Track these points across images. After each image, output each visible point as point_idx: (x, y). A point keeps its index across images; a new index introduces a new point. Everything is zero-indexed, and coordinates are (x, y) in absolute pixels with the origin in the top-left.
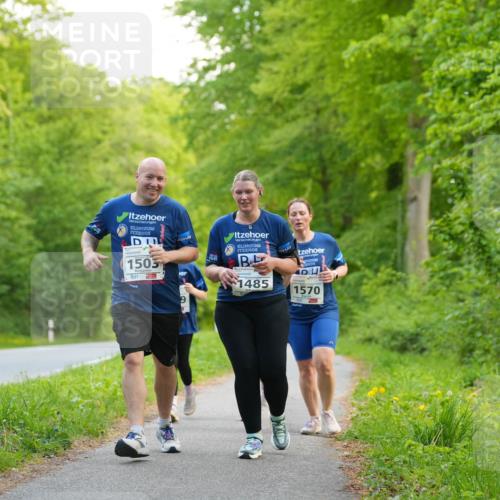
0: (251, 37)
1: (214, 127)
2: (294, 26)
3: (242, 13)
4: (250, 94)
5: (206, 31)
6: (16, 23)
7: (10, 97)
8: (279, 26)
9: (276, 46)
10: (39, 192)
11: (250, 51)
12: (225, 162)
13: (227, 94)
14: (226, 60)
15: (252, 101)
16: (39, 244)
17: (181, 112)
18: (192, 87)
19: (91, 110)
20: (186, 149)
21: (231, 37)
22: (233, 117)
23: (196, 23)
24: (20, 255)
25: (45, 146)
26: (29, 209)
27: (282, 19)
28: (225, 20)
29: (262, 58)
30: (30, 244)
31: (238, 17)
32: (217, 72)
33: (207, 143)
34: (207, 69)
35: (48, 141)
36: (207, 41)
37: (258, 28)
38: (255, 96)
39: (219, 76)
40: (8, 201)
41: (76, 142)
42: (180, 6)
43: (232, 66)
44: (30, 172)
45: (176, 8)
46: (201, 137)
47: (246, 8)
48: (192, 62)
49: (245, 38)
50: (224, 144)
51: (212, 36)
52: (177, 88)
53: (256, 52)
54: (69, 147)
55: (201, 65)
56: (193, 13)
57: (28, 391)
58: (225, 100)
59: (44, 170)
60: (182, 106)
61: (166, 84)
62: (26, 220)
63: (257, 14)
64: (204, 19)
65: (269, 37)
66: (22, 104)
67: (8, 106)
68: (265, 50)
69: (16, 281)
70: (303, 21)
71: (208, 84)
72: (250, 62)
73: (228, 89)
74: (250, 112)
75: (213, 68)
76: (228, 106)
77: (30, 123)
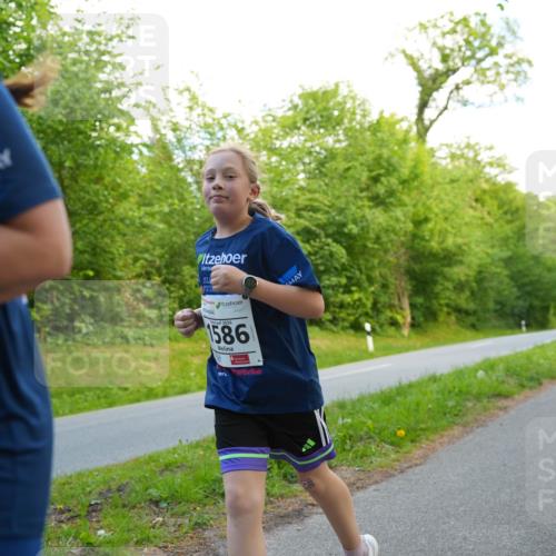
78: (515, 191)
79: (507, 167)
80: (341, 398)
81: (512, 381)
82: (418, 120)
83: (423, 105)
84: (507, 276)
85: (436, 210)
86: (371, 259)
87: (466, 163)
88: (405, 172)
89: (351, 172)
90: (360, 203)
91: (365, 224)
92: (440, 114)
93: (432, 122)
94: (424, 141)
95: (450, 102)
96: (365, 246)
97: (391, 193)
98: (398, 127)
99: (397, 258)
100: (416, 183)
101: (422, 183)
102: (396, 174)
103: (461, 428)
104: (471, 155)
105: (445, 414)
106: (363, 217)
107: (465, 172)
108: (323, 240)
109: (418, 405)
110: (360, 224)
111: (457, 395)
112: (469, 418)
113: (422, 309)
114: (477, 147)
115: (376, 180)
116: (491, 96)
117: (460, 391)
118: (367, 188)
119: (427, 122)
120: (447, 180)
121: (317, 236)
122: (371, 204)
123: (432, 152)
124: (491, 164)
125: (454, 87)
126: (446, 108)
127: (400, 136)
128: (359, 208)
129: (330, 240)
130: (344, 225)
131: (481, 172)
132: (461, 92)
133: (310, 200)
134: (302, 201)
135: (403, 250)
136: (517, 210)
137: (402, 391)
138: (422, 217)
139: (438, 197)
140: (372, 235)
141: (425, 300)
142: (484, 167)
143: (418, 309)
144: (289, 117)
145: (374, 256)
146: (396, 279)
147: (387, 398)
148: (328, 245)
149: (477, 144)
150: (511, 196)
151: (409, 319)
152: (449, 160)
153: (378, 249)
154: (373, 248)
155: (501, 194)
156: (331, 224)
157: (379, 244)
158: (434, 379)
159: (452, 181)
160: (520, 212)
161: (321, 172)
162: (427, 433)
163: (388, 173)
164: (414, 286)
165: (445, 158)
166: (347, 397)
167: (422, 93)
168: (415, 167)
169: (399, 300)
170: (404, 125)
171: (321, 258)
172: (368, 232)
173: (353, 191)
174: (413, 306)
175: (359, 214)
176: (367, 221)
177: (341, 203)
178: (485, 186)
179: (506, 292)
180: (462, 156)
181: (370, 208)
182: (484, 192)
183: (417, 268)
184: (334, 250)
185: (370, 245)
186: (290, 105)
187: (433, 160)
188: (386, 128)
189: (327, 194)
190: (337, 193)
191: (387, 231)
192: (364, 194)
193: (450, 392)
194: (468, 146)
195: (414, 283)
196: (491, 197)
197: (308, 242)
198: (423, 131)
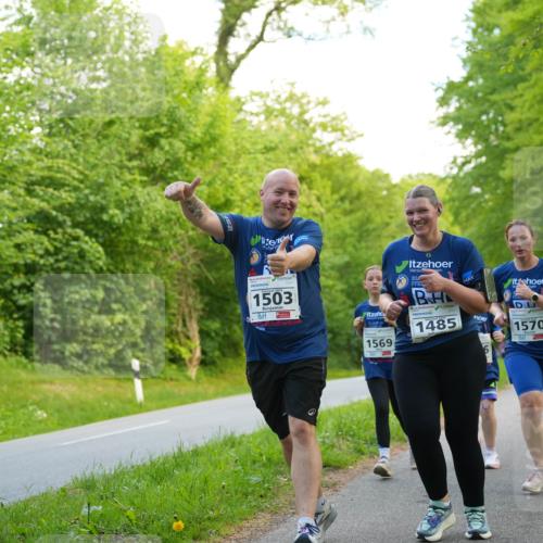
0: (497, 136)
1: (473, 206)
2: (530, 125)
3: (488, 119)
4: (498, 178)
5: (461, 136)
6: (324, 146)
7: (323, 199)
8: (518, 125)
9: (516, 141)
10: (347, 265)
11: (497, 146)
12: (483, 230)
13: (481, 181)
14: (478, 155)
15: (501, 183)
16: (350, 302)
17: (447, 197)
18: (455, 178)
19: (380, 202)
20: (453, 224)
21: (482, 138)
22: (487, 197)
23: (454, 131)
24: (337, 312)
25: (349, 231)
26: (341, 278)
27: (520, 121)
28: (476, 127)
29: (506, 151)
30: (344, 303)
31: (486, 123)
32: (472, 165)
33: (468, 219)
34: (464, 164)
35: (351, 228)
36: (463, 143)
37: (501, 129)
38: (503, 180)
39: (474, 168)
40: (327, 274)
41: (371, 226)
42: (441, 120)
43: (484, 159)
44: (340, 251)
45: (438, 122)
46: (464, 214)
47: (491, 115)
48: (452, 159)
49: (492, 137)
50: (481, 217)
51: (467, 138)
52: (443, 180)
53: (501, 147)
54: (367, 231)
55: (460, 161)
56: (451, 124)
57: (354, 410)
58: (480, 185)
59: (350, 249)
60: (447, 192)
61: (435, 177)
62: (340, 286)
63: (500, 118)
64: (460, 127)
65: (512, 134)
66: (332, 203)
67: (322, 205)
68: (508, 145)
69: (336, 330)
70: (537, 120)
71: (466, 174)
72: (497, 155)
73: (483, 176)
74: (499, 191)
75: (469, 162)
76: (483, 189)
77: (338, 215)
78: (358, 167)
79: (346, 132)
80: (88, 474)
81: (346, 445)
82: (217, 53)
83: (227, 33)
84: (342, 291)
85: (242, 191)
86: (144, 263)
87: (288, 124)
88: (197, 133)
89: (114, 129)
90: (128, 177)
91: (134, 209)
92: (252, 47)
93: (240, 59)
94: (227, 86)
95: (268, 28)
96: (135, 243)
97: (176, 164)
98: (187, 63)
99: (183, 262)
100: (212, 150)
101: (221, 151)
102: (182, 134)
103: (268, 516)
104: (296, 110)
105: (246, 495)
106: (133, 197)
107: (286, 135)
108: (69, 230)
109: (206, 482)
110: (127, 210)
111: (264, 465)
112: (282, 500)
113: (220, 339)
114: (304, 101)
115: (152, 142)
116: (328, 22)
117: (269, 460)
118: (140, 155)
119: (232, 59)
120: (260, 147)
121: (61, 225)
122: (145, 178)
123: (239, 104)
124: (324, 127)
125: (272, 6)
126: (260, 38)
127: (191, 78)
128: (126, 184)
129: (80, 232)
130: (103, 209)
131: (310, 138)
132: (283, 14)
133: (50, 168)
134: (37, 170)
135: (191, 250)
136: (359, 196)
137: (182, 460)
138: (223, 200)
139: (245, 172)
140: (145, 226)
141: (223, 324)
142: (314, 130)
143: (212, 338)
144: (15, 35)
145: (147, 257)
146: (180, 294)
147: (159, 473)
148: (77, 239)
149: (304, 96)
150: (352, 174)
151: (198, 353)
152: (262, 117)
153: (153, 248)
154: (146, 245)
155: (338, 172)
156: (82, 207)
157: (156, 240)
158: (231, 442)
159: (268, 149)
160: (364, 199)
161: (67, 126)
162: (219, 525)
163: (171, 133)
164: (206, 304)
165: (257, 115)
166: (98, 472)
167: (225, 12)
168: (211, 125)
169: (185, 325)
170: (198, 60)
171: (65, 258)
172: (140, 222)
173: (117, 158)
174: (204, 334)
175: (126, 193)
176: (138, 204)
177: (98, 176)
178: (315, 159)
179: (341, 315)
180: (283, 112)
181: (144, 184)
182: (313, 167)
183: (211, 276)
184: (85, 247)
185: (142, 242)
186: (18, 16)
187: (240, 116)
188: (170, 64)
189: (76, 161)
190: (92, 160)
191: (169, 221)
192: (135, 163)
193: (254, 462)
194: (292, 98)
195: (207, 299)
196: (322, 177)
197: (45, 233)
198: (226, 72)
